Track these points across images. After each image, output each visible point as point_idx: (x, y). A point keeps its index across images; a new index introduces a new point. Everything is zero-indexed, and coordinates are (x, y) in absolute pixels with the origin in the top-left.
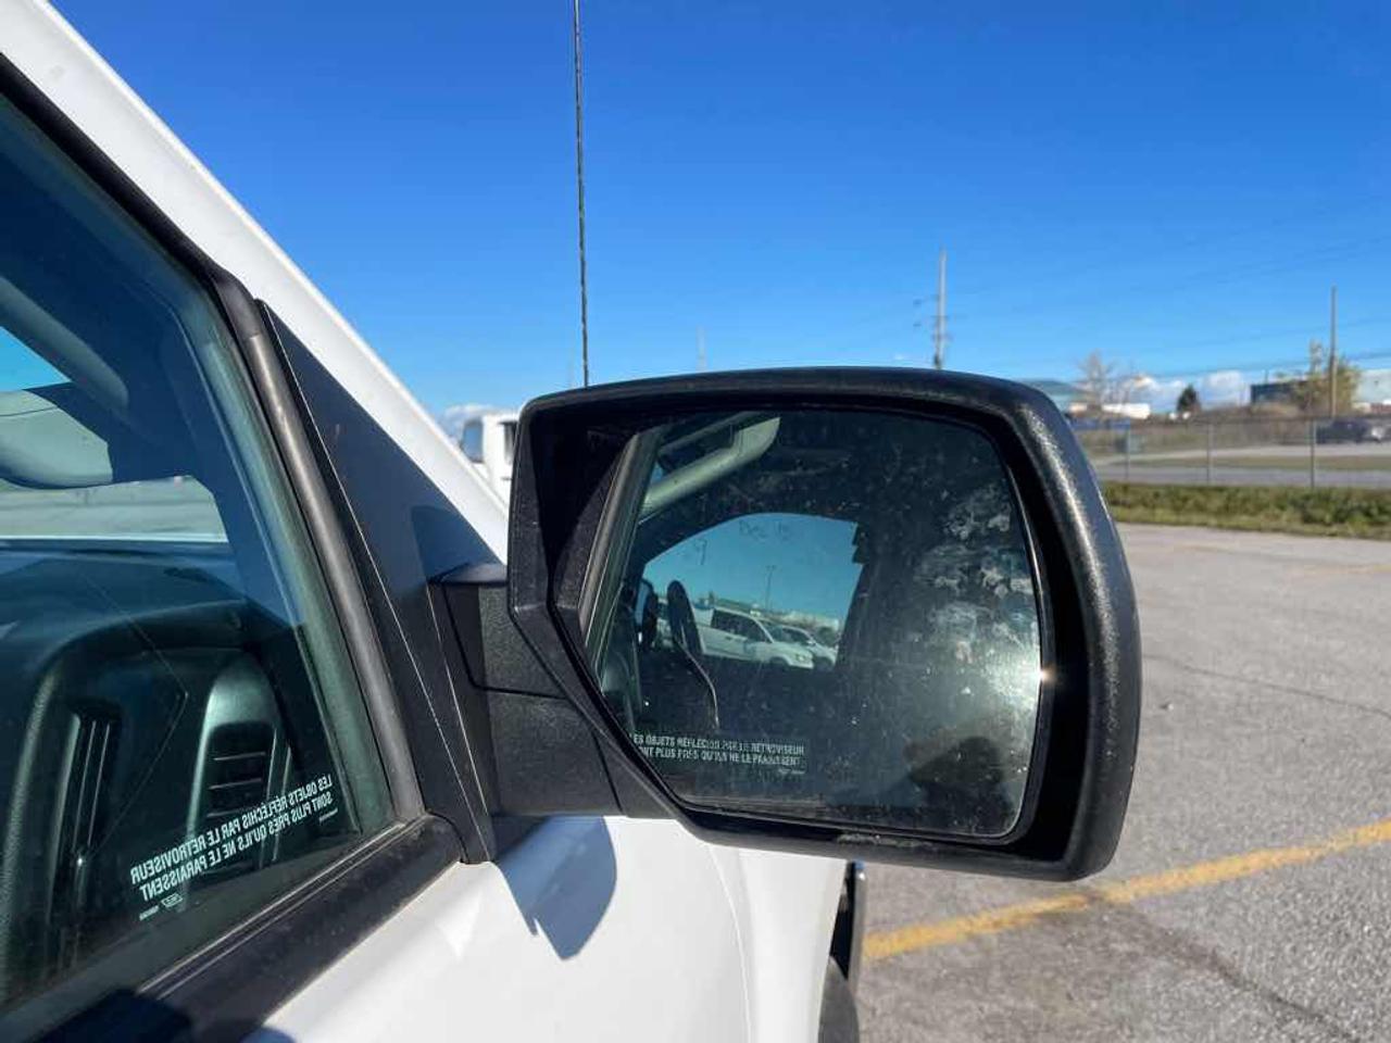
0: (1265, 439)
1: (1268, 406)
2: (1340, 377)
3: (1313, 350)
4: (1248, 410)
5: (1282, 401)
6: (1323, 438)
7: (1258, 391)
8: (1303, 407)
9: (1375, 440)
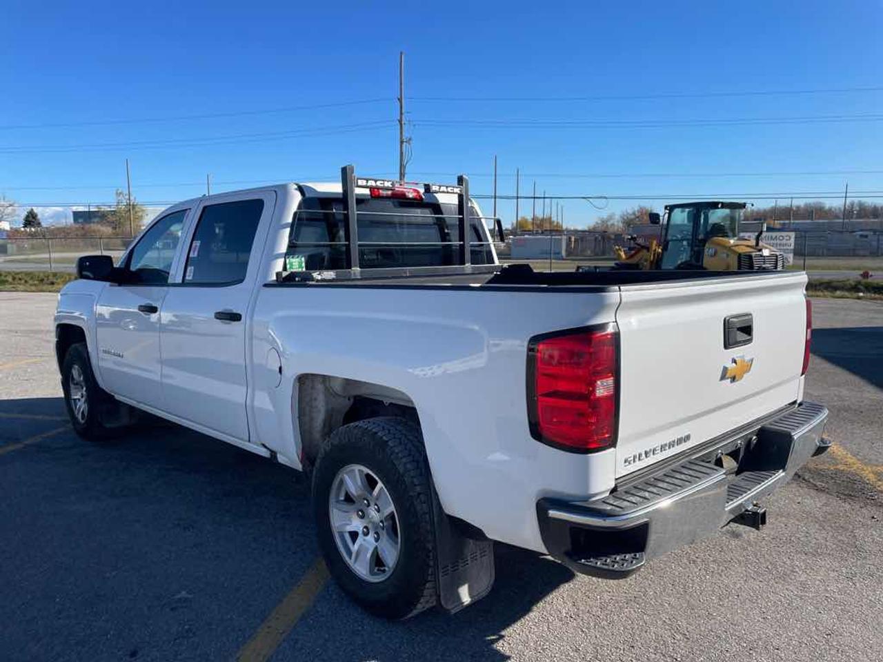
1: (85, 225)
3: (118, 194)
7: (81, 215)
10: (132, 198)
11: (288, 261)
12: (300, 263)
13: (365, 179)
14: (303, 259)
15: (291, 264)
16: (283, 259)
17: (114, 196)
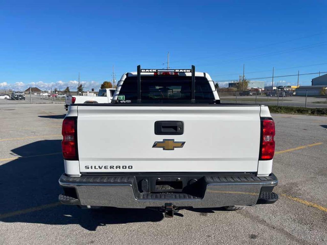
0: (230, 95)
1: (231, 88)
2: (245, 82)
3: (240, 77)
4: (228, 88)
5: (234, 87)
6: (241, 95)
7: (230, 84)
8: (238, 88)
9: (251, 95)
10: (244, 78)
11: (119, 97)
12: (123, 97)
13: (144, 69)
14: (124, 96)
15: (120, 98)
16: (117, 96)
17: (239, 77)
